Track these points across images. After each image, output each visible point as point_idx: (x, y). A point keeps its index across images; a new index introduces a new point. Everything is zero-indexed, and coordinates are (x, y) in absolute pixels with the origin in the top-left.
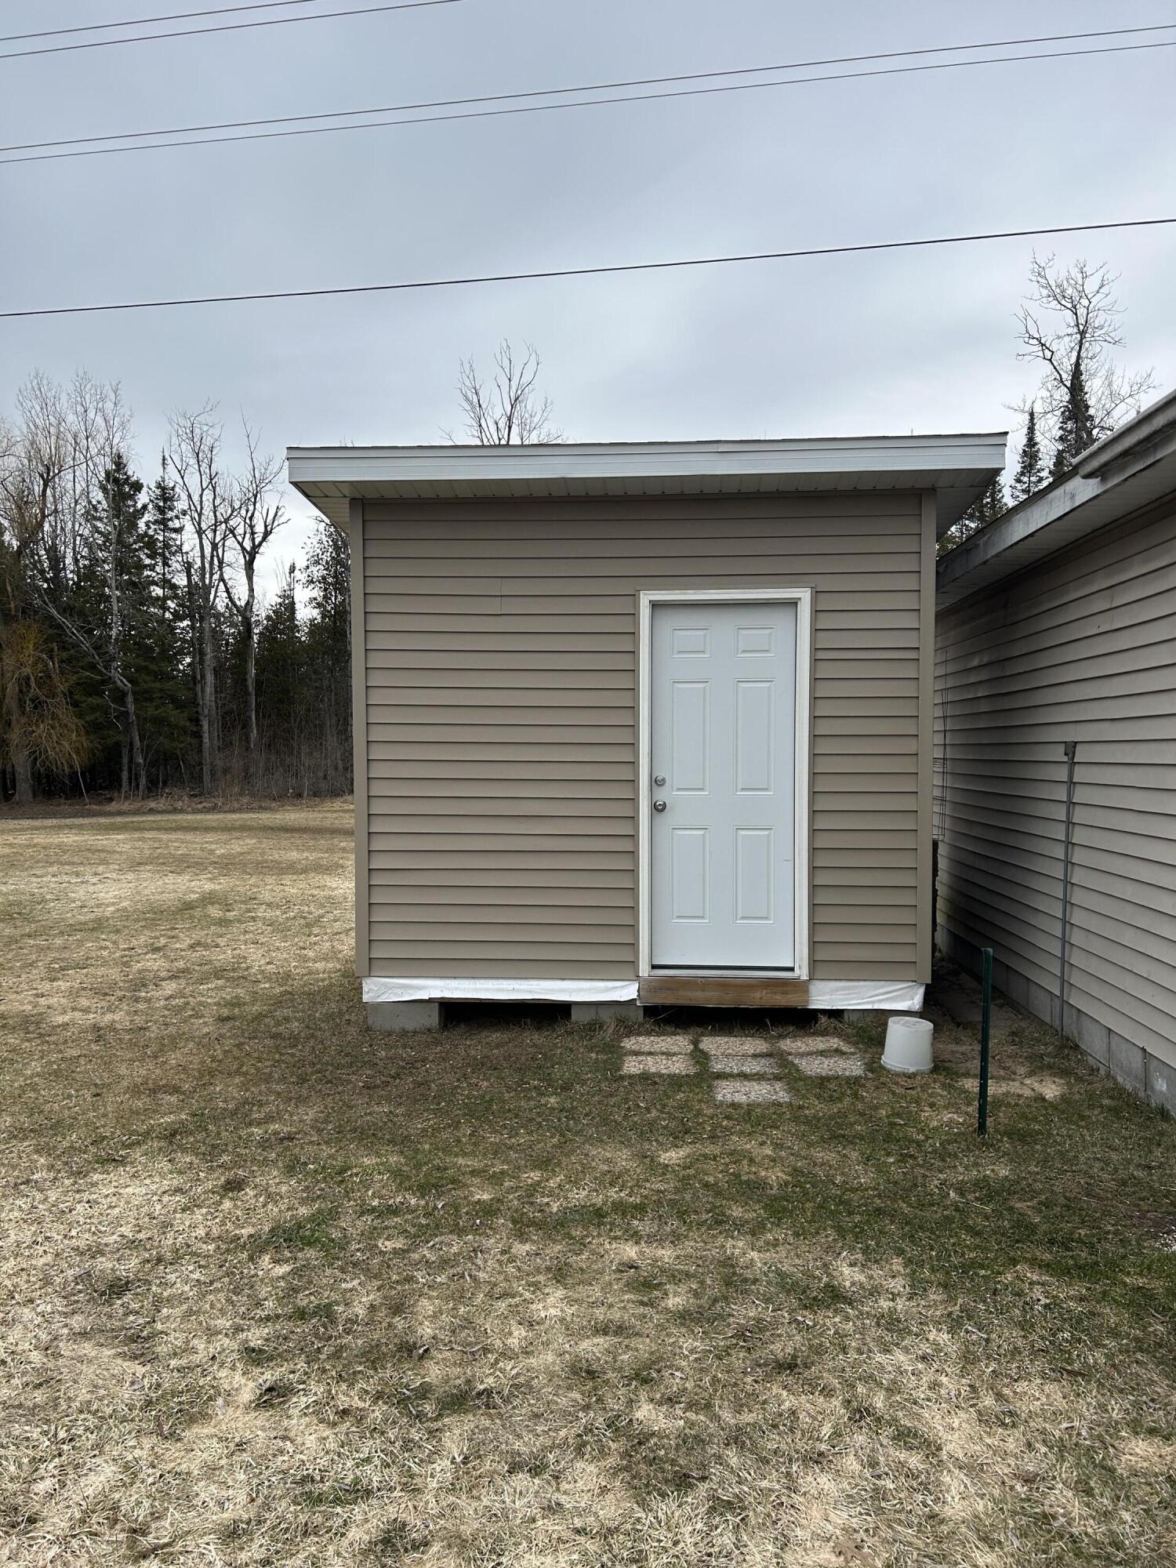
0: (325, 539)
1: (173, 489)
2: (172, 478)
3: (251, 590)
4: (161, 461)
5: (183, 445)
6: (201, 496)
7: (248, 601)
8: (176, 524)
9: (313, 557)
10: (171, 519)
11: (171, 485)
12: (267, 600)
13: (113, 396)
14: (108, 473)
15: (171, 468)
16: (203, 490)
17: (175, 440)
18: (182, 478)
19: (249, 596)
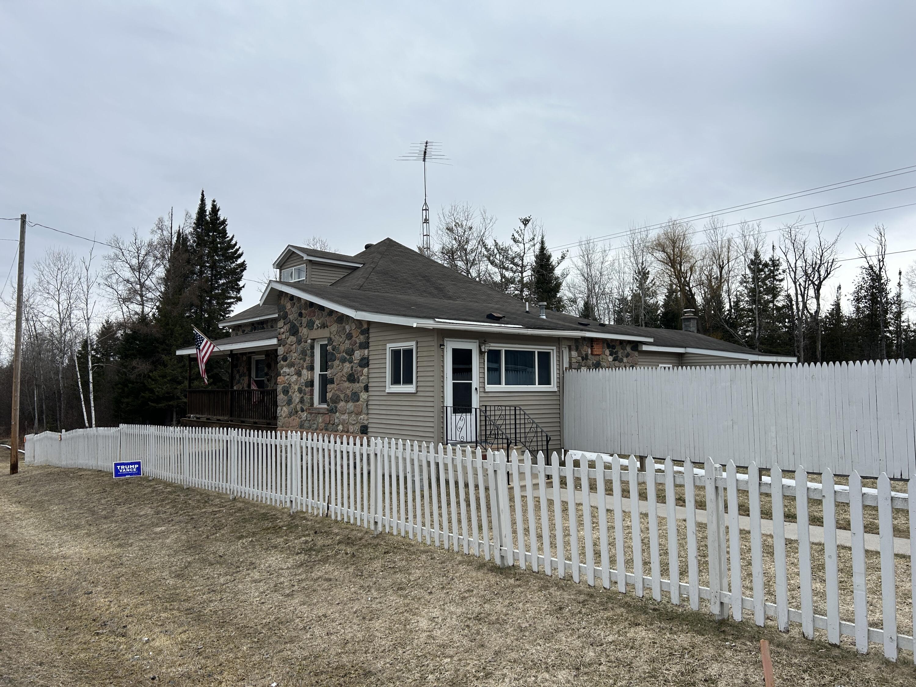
0: (865, 276)
1: (778, 260)
2: (779, 254)
3: (818, 304)
4: (772, 248)
5: (787, 241)
6: (796, 263)
7: (817, 310)
8: (780, 277)
9: (858, 286)
10: (777, 275)
11: (777, 259)
12: (826, 308)
13: (757, 229)
14: (752, 260)
15: (778, 251)
16: (796, 260)
17: (782, 238)
18: (786, 256)
19: (817, 308)
